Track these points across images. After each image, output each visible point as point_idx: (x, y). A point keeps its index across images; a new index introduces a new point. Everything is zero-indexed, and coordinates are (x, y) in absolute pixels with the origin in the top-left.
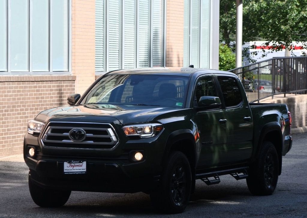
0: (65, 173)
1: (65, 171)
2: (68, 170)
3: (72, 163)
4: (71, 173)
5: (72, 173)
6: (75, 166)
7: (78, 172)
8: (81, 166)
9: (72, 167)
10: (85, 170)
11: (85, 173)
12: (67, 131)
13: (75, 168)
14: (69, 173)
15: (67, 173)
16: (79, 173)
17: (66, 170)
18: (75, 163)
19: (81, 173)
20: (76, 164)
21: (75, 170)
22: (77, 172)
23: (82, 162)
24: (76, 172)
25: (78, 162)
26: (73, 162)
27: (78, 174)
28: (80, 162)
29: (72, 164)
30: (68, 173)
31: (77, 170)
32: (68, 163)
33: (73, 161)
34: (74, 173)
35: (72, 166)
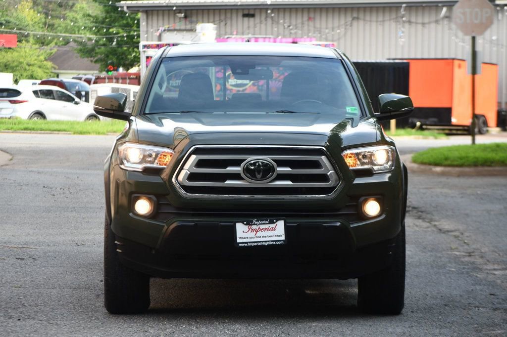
0: (240, 245)
1: (239, 241)
2: (245, 238)
3: (254, 224)
4: (253, 244)
5: (255, 244)
6: (261, 230)
7: (269, 241)
8: (273, 229)
9: (255, 233)
10: (283, 238)
11: (282, 242)
12: (237, 163)
13: (260, 234)
14: (249, 244)
15: (243, 245)
16: (270, 243)
17: (240, 238)
18: (260, 224)
19: (274, 243)
20: (262, 227)
21: (260, 237)
22: (266, 242)
23: (274, 223)
24: (263, 242)
25: (267, 222)
26: (256, 223)
27: (268, 245)
28: (271, 222)
29: (254, 227)
30: (246, 245)
31: (266, 237)
32: (246, 225)
33: (256, 221)
34: (260, 244)
35: (253, 230)
